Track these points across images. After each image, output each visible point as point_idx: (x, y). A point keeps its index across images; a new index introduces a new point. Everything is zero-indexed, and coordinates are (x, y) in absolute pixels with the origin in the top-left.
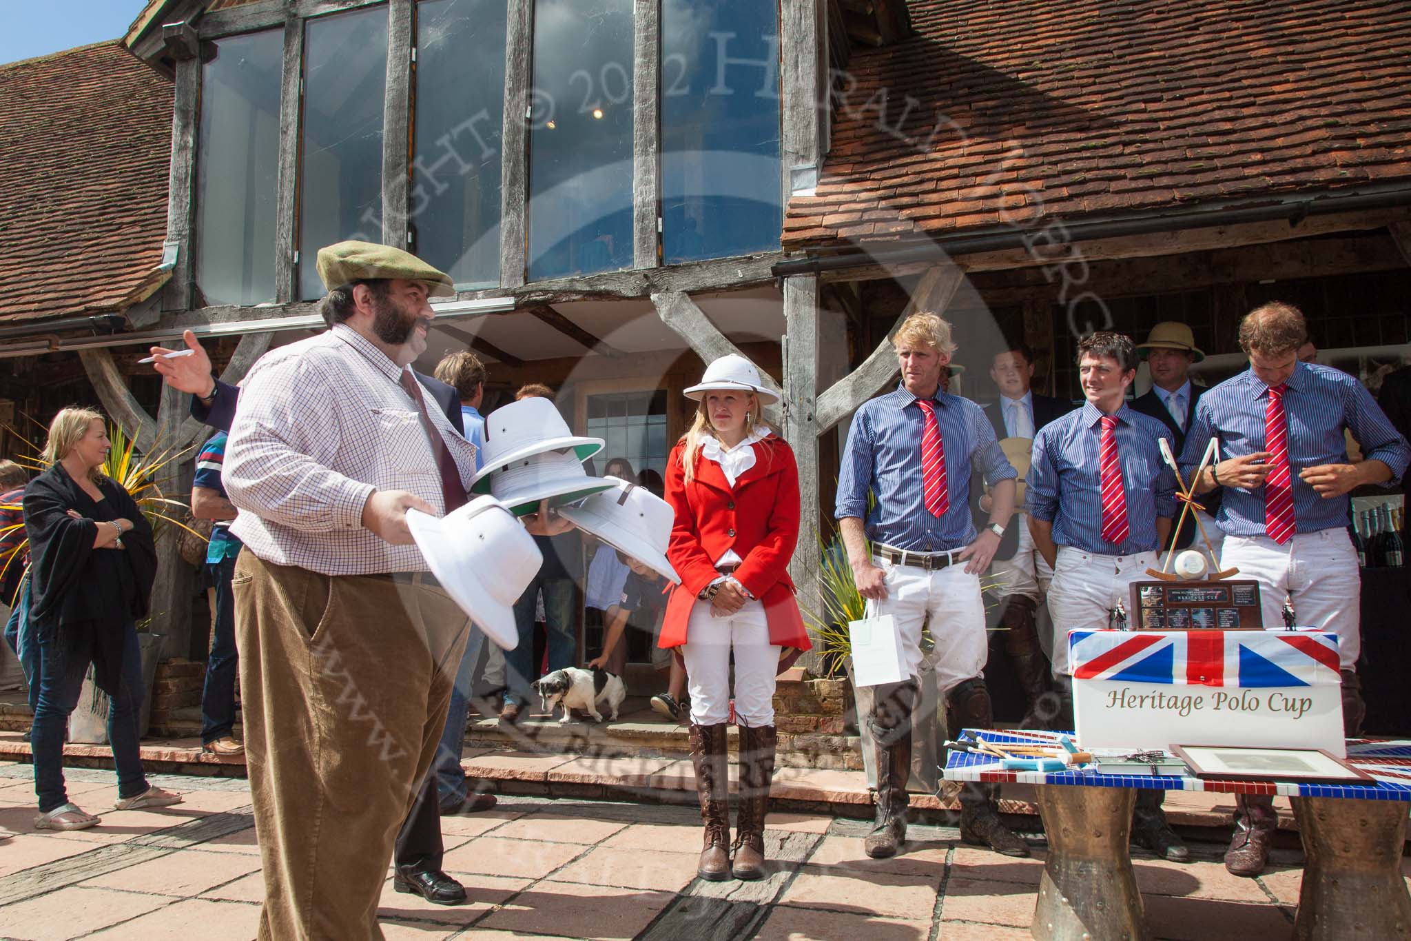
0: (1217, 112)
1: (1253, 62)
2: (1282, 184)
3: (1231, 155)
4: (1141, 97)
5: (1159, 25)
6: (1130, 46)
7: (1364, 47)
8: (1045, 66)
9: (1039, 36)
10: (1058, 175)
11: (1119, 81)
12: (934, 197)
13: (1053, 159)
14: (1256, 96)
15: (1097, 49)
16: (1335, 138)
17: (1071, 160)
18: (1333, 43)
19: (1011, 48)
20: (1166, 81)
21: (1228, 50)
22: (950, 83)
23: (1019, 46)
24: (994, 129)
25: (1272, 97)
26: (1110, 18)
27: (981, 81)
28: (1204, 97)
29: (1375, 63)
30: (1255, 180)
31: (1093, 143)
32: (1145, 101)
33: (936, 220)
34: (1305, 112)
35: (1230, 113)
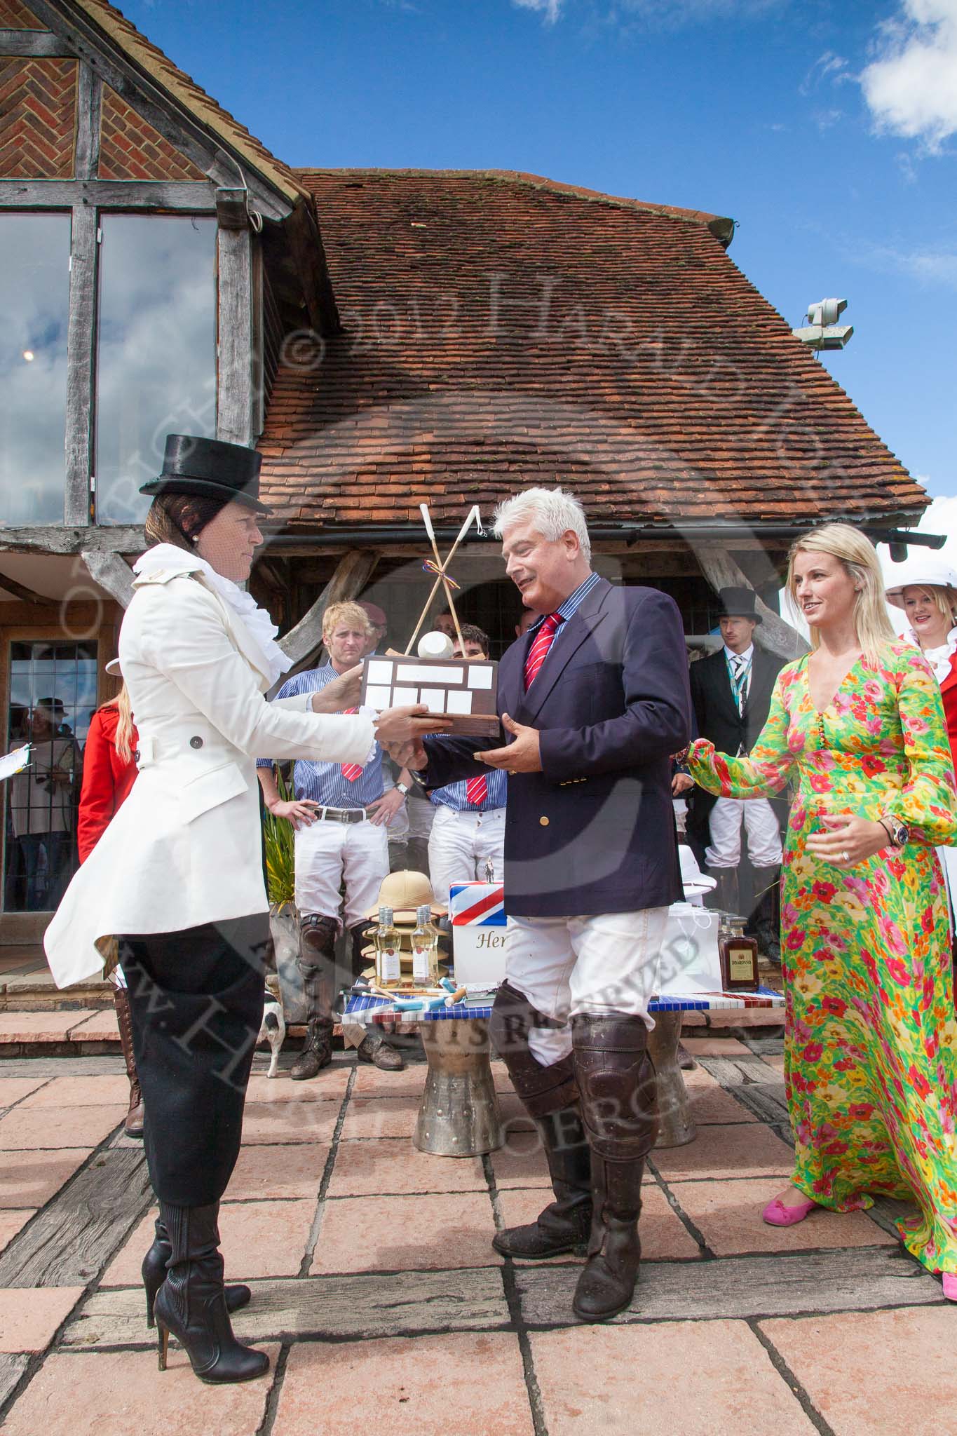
0: (579, 444)
1: (607, 406)
2: (621, 513)
3: (587, 483)
4: (524, 422)
5: (542, 360)
6: (518, 375)
7: (683, 406)
8: (451, 381)
9: (448, 353)
10: (457, 483)
11: (508, 405)
12: (354, 490)
13: (455, 467)
14: (608, 435)
15: (493, 373)
16: (660, 479)
17: (468, 470)
18: (662, 399)
19: (424, 359)
20: (544, 411)
21: (590, 392)
22: (372, 383)
23: (431, 359)
24: (408, 432)
25: (619, 438)
26: (504, 347)
27: (398, 386)
28: (571, 430)
29: (689, 421)
30: (603, 506)
31: (486, 457)
32: (528, 426)
33: (355, 511)
34: (641, 454)
35: (589, 447)
